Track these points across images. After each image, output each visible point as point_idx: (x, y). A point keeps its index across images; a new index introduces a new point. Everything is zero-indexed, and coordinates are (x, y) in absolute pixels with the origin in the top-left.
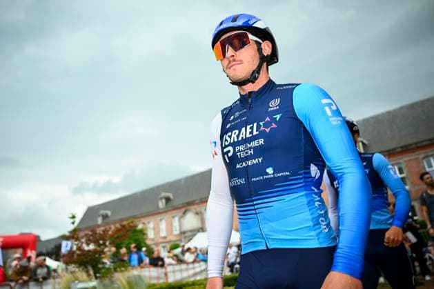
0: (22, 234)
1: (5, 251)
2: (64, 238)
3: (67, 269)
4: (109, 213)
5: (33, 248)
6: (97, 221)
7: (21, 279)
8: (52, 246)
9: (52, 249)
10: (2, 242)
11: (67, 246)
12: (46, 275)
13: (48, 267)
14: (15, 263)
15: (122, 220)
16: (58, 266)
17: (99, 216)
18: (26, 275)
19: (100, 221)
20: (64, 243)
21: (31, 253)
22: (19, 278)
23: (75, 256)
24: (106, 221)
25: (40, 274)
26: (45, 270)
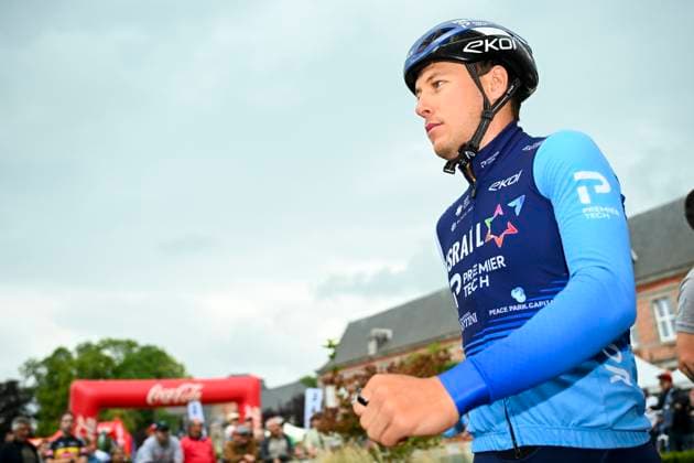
0: (234, 377)
1: (208, 407)
2: (309, 383)
3: (322, 442)
4: (389, 333)
5: (256, 403)
6: (367, 351)
7: (243, 459)
8: (286, 399)
9: (289, 404)
10: (201, 391)
11: (315, 399)
12: (284, 453)
13: (286, 437)
14: (230, 429)
15: (415, 347)
16: (305, 436)
17: (370, 339)
18: (250, 453)
19: (372, 348)
20: (310, 393)
21: (254, 413)
22: (238, 457)
23: (339, 418)
24: (384, 348)
25: (275, 451)
26: (283, 443)
